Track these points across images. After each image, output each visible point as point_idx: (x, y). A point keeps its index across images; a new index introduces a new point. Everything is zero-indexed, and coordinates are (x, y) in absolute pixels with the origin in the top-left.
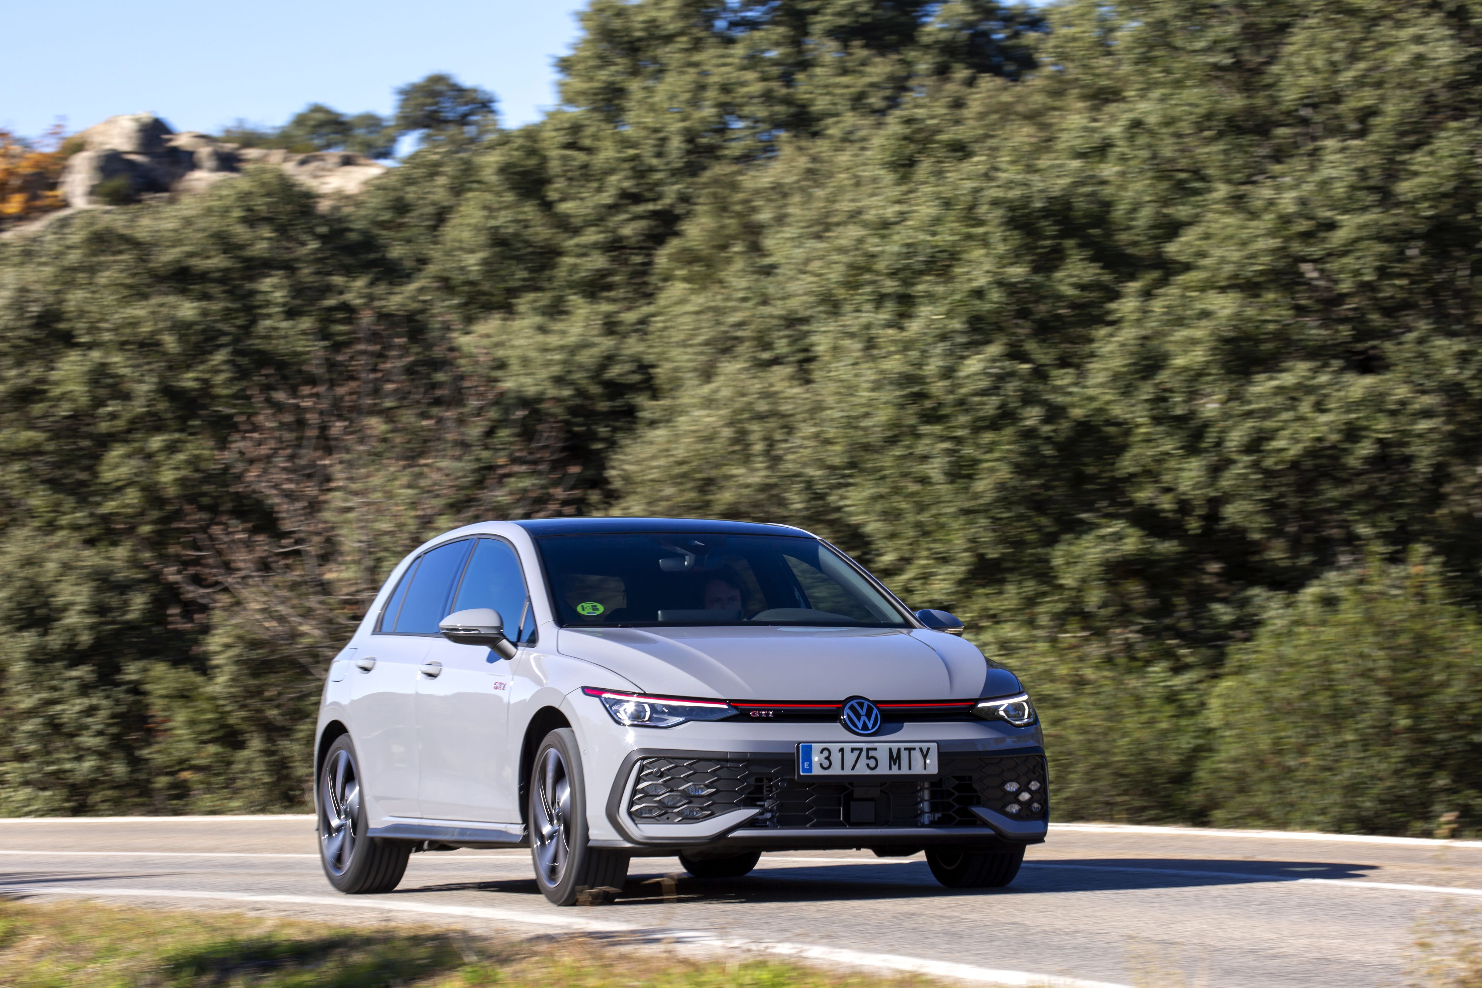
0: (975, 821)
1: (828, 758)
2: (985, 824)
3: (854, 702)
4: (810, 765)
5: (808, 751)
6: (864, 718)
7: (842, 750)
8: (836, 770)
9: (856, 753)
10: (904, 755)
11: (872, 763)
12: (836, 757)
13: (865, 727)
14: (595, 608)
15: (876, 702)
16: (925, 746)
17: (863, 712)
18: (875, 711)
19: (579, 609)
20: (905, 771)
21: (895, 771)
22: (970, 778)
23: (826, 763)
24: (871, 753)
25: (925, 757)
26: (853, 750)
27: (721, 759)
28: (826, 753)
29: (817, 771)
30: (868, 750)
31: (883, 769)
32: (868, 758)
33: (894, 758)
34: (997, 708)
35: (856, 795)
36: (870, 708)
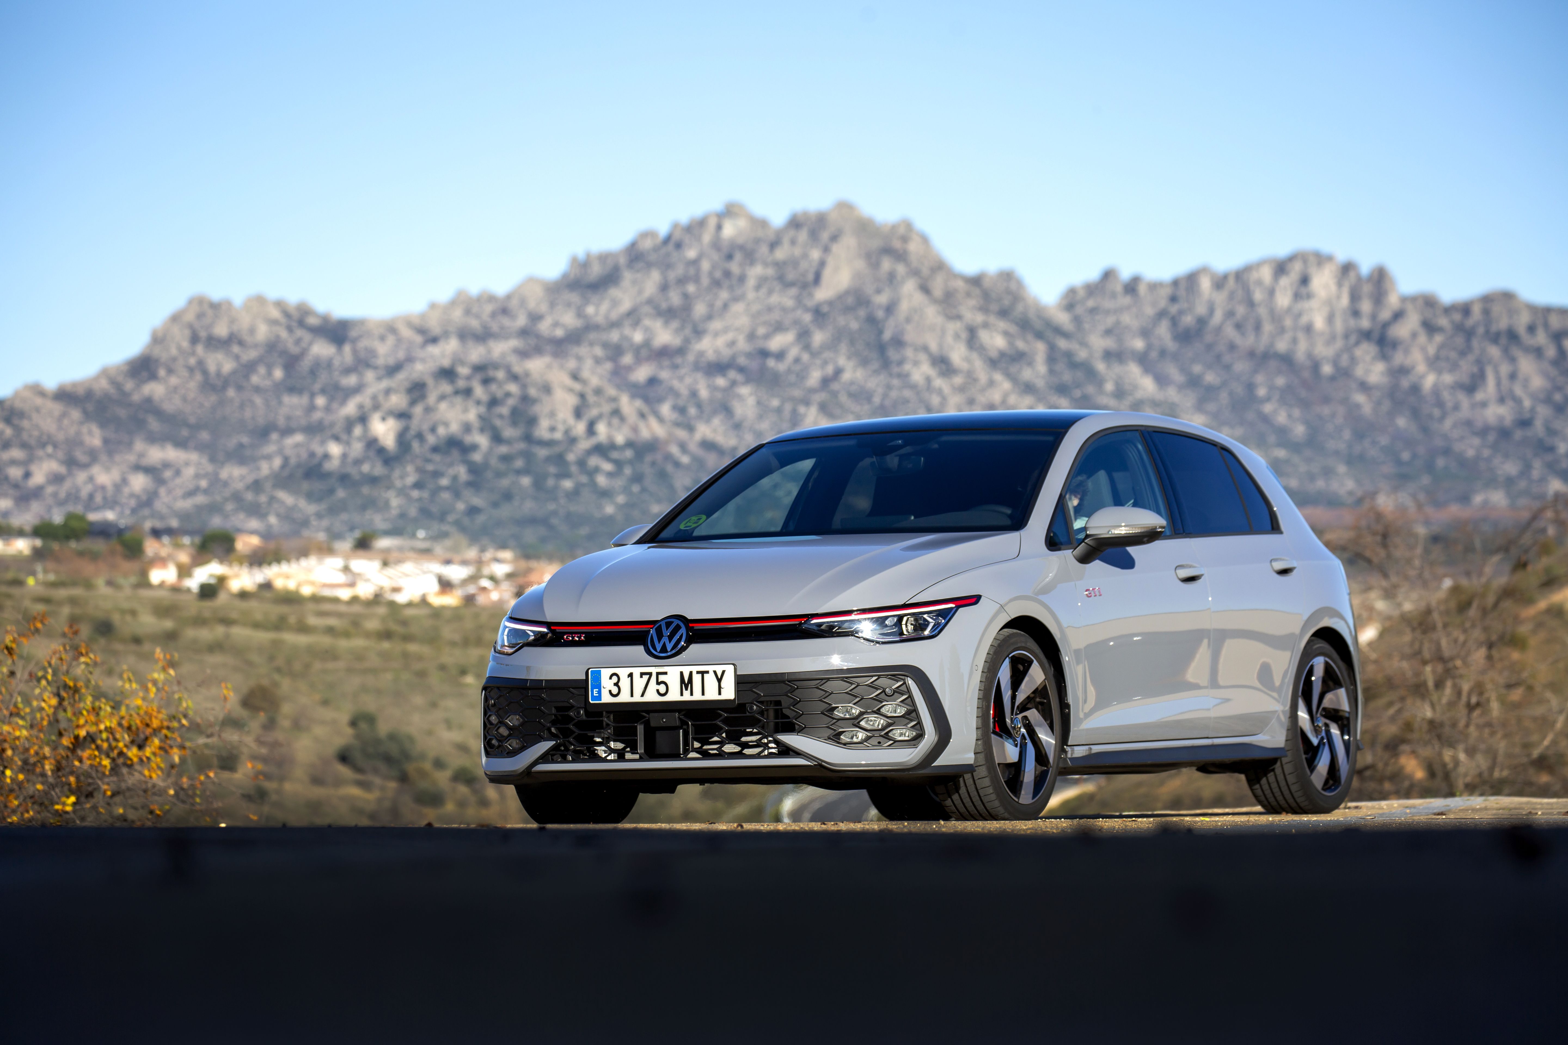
0: (785, 752)
1: (616, 684)
3: (665, 622)
4: (600, 692)
7: (631, 675)
8: (624, 697)
10: (697, 679)
12: (625, 683)
15: (692, 622)
16: (719, 669)
17: (666, 633)
18: (682, 631)
20: (697, 696)
21: (687, 697)
22: (780, 703)
23: (615, 690)
24: (662, 678)
25: (719, 680)
26: (642, 674)
27: (523, 688)
28: (615, 679)
29: (606, 698)
30: (658, 674)
31: (674, 695)
32: (658, 683)
33: (686, 683)
35: (652, 725)
36: (678, 628)
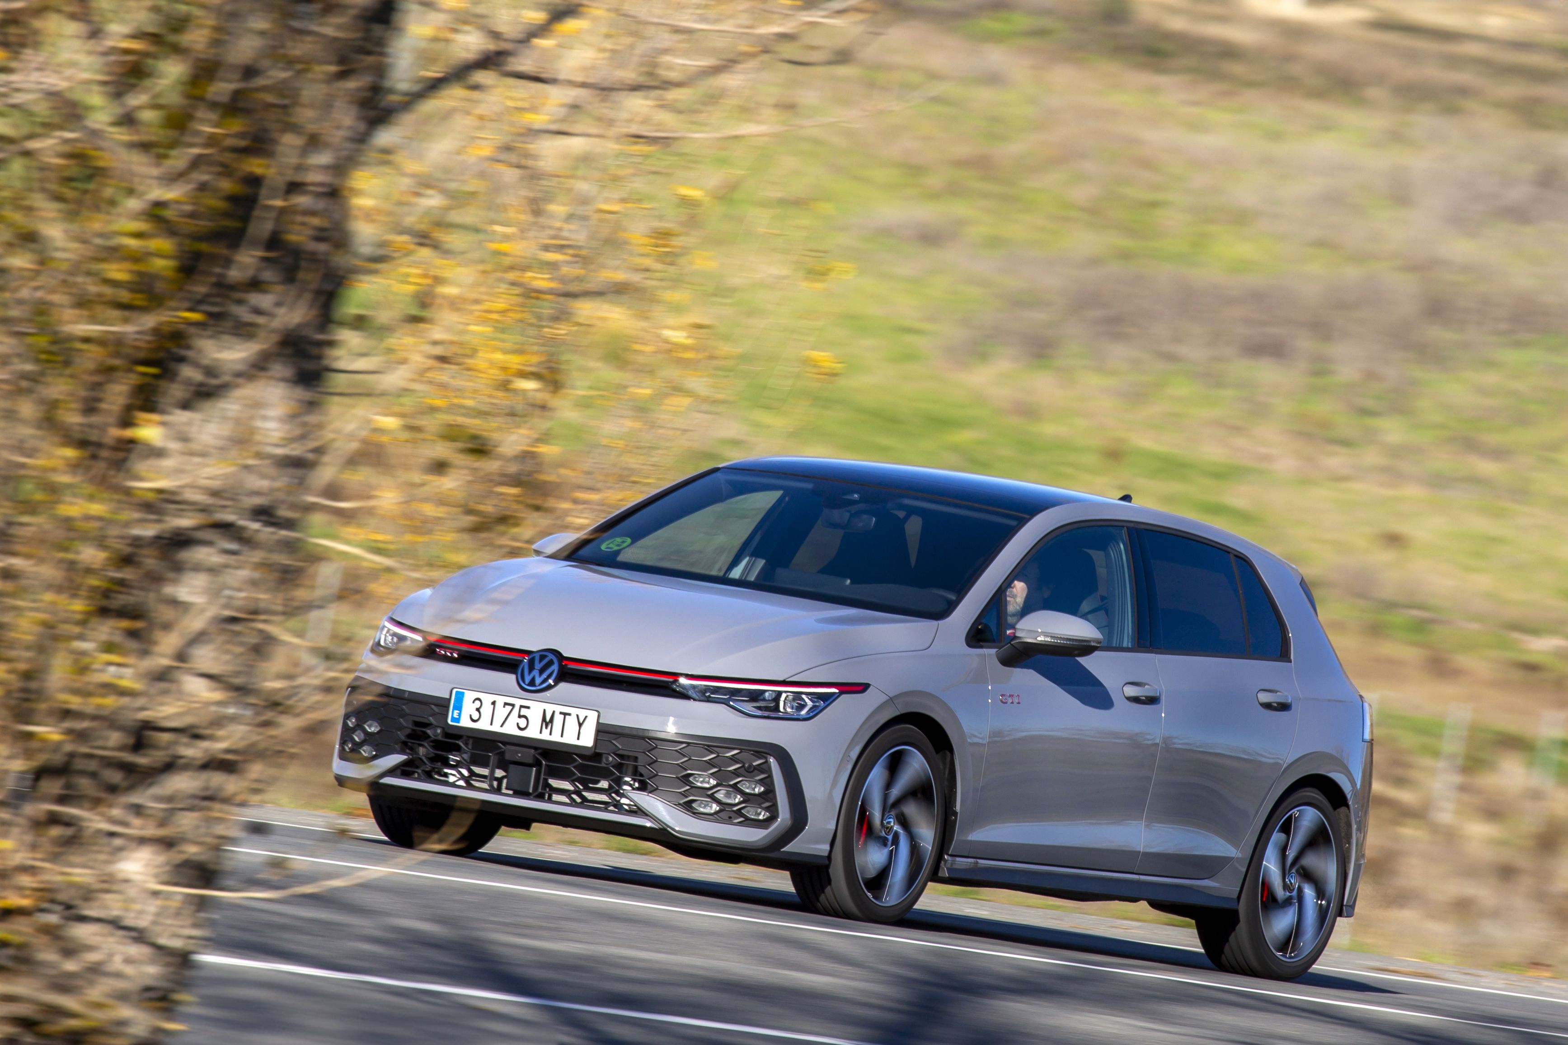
1: (478, 710)
3: (538, 655)
4: (460, 714)
5: (460, 698)
6: (536, 672)
7: (494, 703)
8: (483, 725)
9: (508, 708)
10: (558, 719)
11: (523, 723)
12: (487, 710)
17: (538, 666)
18: (558, 667)
20: (556, 737)
21: (545, 736)
22: (639, 758)
23: (475, 715)
24: (524, 712)
25: (580, 725)
26: (505, 705)
28: (478, 704)
29: (465, 723)
30: (521, 707)
31: (533, 732)
32: (520, 716)
33: (547, 722)
35: (508, 757)
36: (551, 663)
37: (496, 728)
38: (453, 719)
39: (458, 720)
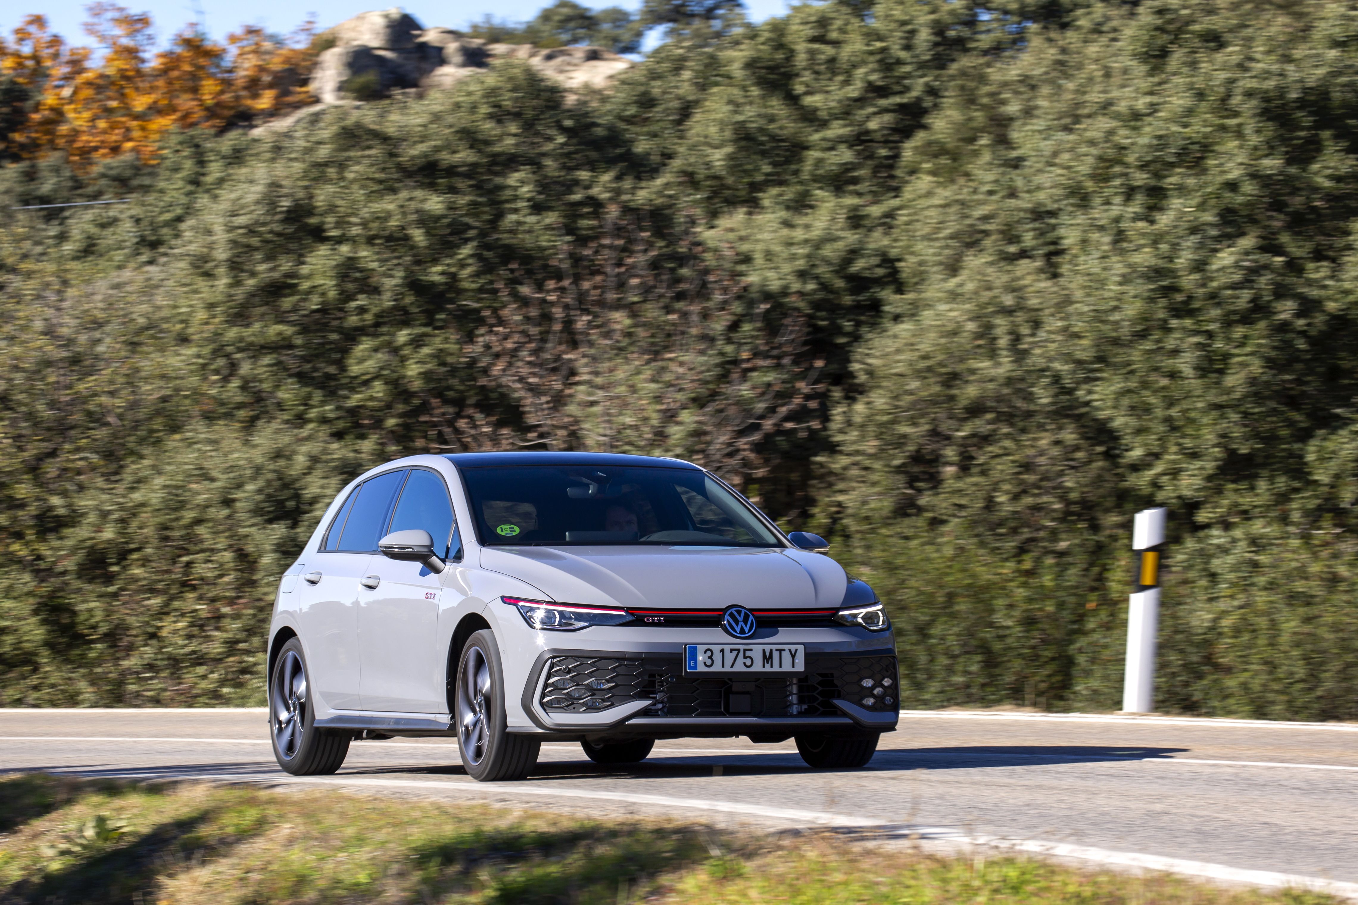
0: (836, 712)
1: (710, 657)
2: (845, 714)
3: (733, 610)
4: (696, 663)
5: (694, 651)
6: (741, 624)
7: (722, 651)
8: (717, 668)
9: (735, 653)
10: (776, 655)
11: (748, 662)
12: (717, 657)
13: (742, 631)
14: (512, 530)
15: (752, 610)
16: (793, 647)
17: (740, 619)
18: (751, 617)
19: (499, 530)
20: (776, 668)
21: (768, 669)
22: (832, 675)
23: (709, 662)
24: (748, 654)
25: (793, 656)
26: (732, 650)
27: (619, 658)
28: (709, 653)
29: (701, 668)
30: (745, 650)
31: (758, 667)
32: (745, 657)
33: (767, 658)
34: (855, 616)
35: (735, 689)
36: (746, 615)
37: (727, 669)
38: (690, 668)
39: (695, 667)
